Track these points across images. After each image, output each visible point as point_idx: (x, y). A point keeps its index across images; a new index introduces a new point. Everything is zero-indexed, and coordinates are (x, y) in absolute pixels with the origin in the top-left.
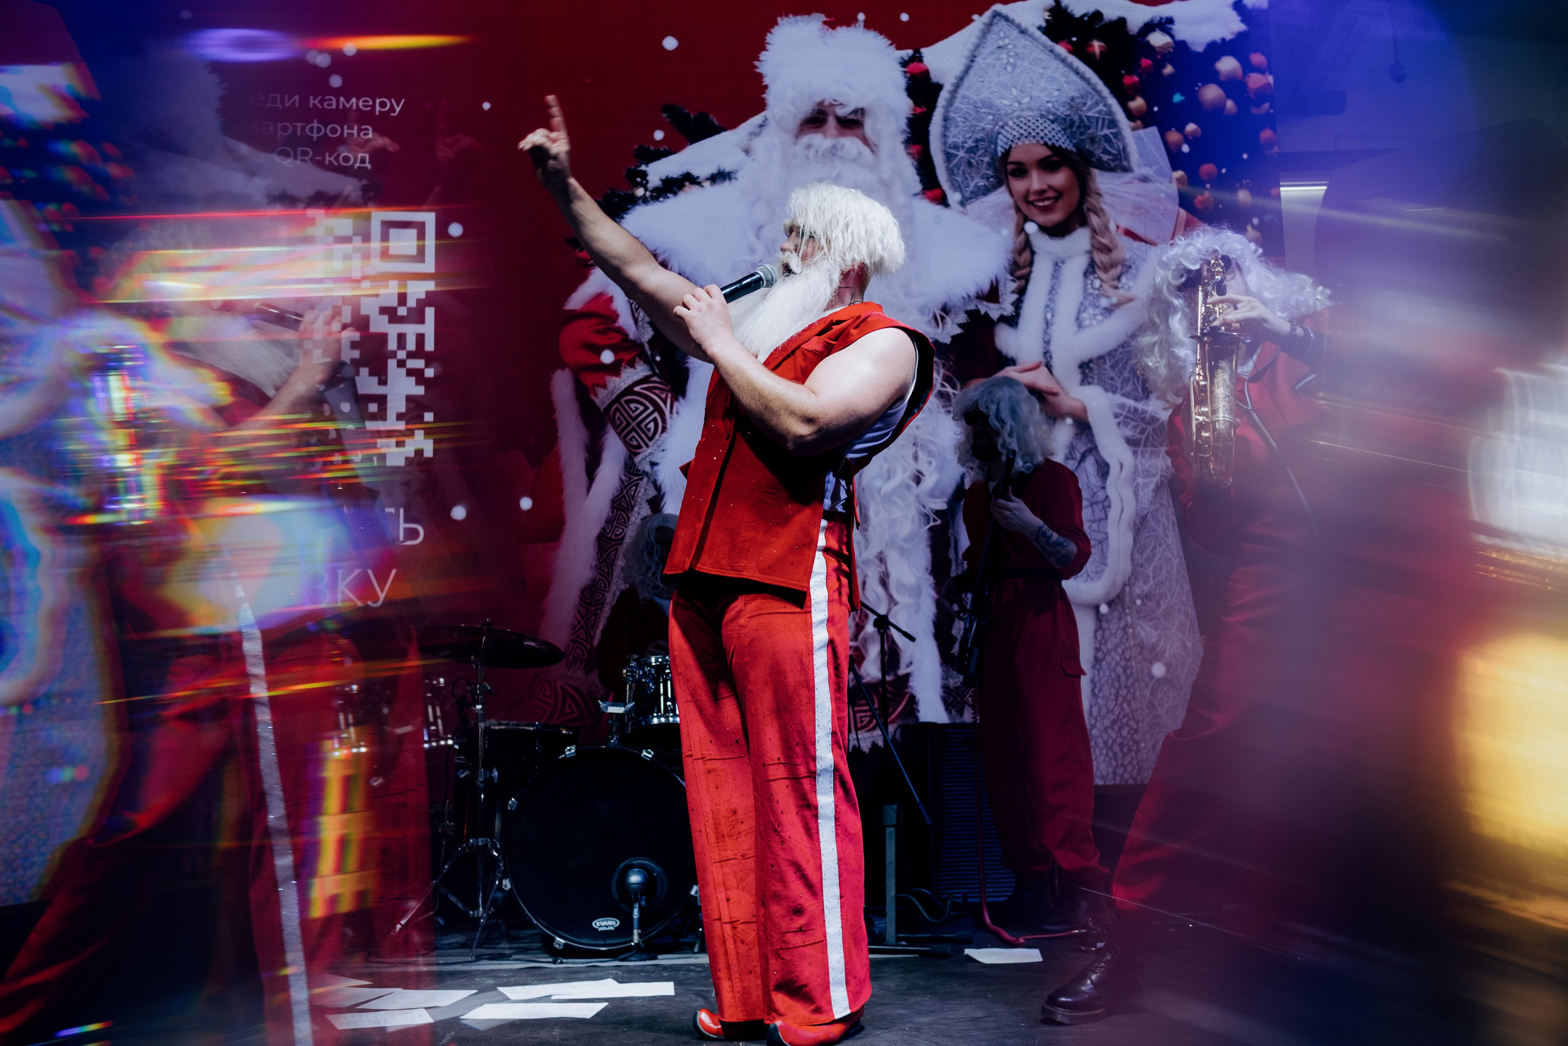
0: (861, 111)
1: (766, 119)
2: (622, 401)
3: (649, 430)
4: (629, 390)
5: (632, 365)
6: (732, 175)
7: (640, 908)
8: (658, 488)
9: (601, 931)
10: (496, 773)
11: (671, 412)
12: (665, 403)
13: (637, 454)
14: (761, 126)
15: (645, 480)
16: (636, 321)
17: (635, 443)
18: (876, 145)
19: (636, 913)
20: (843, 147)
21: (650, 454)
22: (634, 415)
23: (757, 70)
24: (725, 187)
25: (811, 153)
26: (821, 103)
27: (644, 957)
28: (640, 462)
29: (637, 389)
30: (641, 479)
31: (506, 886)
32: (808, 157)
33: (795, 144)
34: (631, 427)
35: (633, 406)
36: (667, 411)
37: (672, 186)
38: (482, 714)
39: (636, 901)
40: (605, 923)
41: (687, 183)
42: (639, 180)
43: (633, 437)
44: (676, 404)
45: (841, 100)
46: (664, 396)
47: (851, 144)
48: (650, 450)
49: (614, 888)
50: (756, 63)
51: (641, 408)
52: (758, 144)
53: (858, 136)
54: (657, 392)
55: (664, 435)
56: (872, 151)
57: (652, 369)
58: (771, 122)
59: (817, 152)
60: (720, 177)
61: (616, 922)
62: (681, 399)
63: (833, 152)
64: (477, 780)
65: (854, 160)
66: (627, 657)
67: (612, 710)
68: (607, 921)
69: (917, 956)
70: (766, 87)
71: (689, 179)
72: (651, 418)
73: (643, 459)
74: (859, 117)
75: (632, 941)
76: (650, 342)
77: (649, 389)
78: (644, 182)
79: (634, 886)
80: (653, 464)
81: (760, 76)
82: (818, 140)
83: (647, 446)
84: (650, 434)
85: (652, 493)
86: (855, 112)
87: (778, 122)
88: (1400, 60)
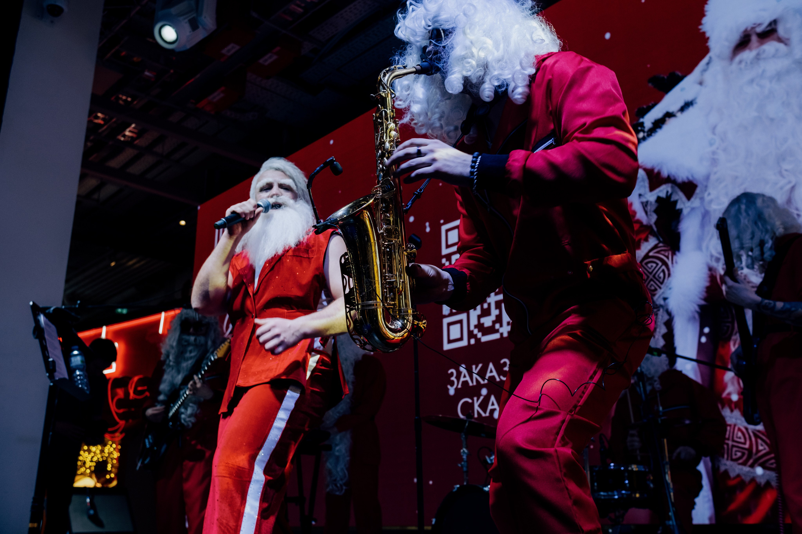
0: (774, 22)
1: (710, 58)
2: (643, 264)
3: (660, 278)
4: (647, 256)
5: (646, 240)
6: (694, 102)
8: (669, 313)
11: (672, 263)
12: (668, 257)
13: (654, 295)
14: (708, 64)
15: (661, 310)
16: (646, 212)
17: (653, 288)
18: (788, 39)
20: (764, 51)
21: (663, 293)
22: (650, 271)
23: (701, 31)
24: (691, 111)
25: (743, 65)
26: (746, 31)
28: (657, 299)
29: (651, 254)
30: (659, 310)
32: (741, 69)
33: (731, 64)
34: (649, 279)
35: (649, 265)
36: (669, 263)
37: (658, 124)
41: (667, 119)
42: (640, 128)
43: (652, 285)
44: (675, 257)
45: (758, 22)
46: (666, 254)
47: (770, 47)
48: (662, 291)
50: (700, 27)
51: (654, 265)
52: (708, 76)
53: (774, 40)
54: (663, 252)
55: (670, 279)
56: (786, 44)
57: (658, 239)
58: (714, 58)
59: (746, 63)
60: (687, 105)
62: (677, 253)
63: (758, 58)
65: (774, 56)
70: (708, 38)
71: (669, 115)
72: (661, 270)
73: (659, 297)
74: (773, 26)
76: (656, 223)
77: (658, 252)
78: (643, 129)
80: (665, 299)
81: (704, 33)
82: (747, 55)
83: (660, 288)
84: (661, 280)
85: (666, 317)
86: (770, 24)
87: (719, 57)
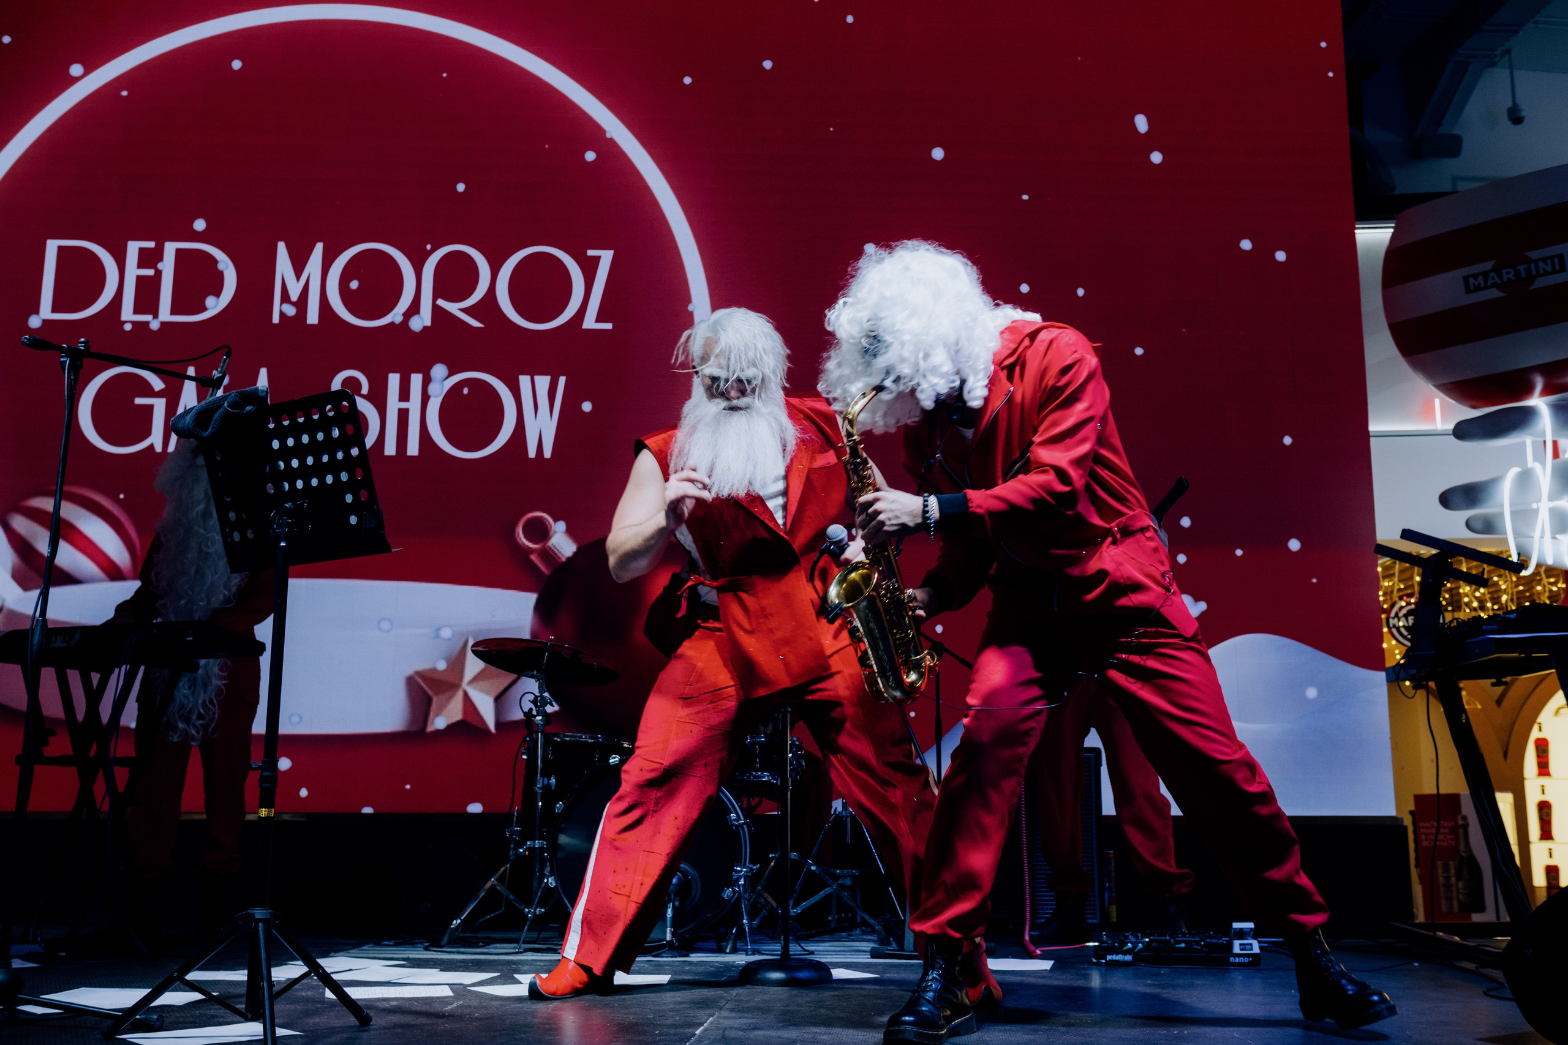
10: (554, 780)
27: (676, 954)
31: (551, 883)
38: (541, 724)
64: (536, 786)
88: (1518, 102)
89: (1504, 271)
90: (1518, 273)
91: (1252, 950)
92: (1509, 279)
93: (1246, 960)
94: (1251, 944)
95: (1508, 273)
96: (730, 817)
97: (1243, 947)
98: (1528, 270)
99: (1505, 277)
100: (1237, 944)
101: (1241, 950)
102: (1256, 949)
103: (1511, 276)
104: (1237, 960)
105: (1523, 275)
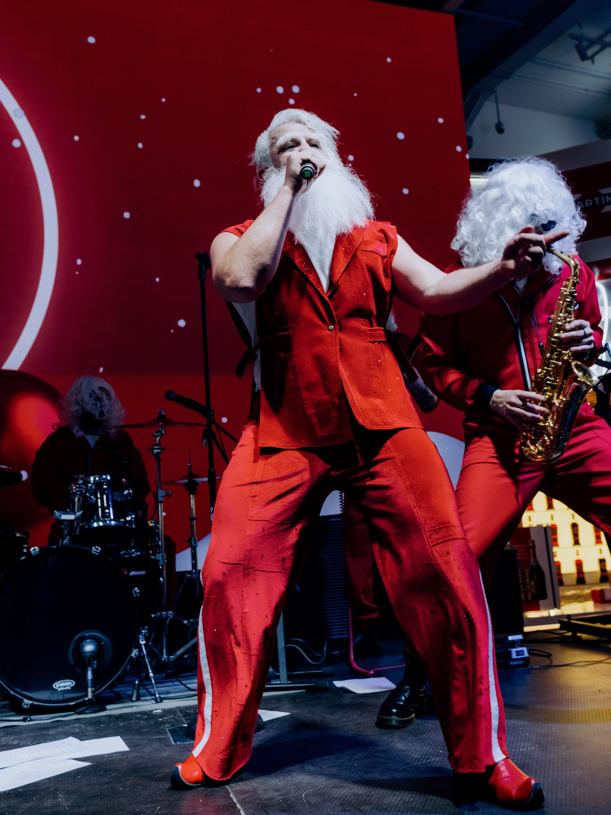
7: (93, 671)
9: (61, 691)
19: (90, 675)
27: (97, 709)
39: (90, 665)
40: (64, 684)
49: (70, 656)
61: (72, 683)
66: (75, 476)
67: (65, 517)
68: (65, 682)
69: (304, 691)
75: (86, 696)
79: (88, 654)
88: (502, 120)
89: (586, 201)
90: (594, 202)
91: (523, 654)
92: (589, 206)
93: (520, 662)
94: (522, 651)
95: (589, 202)
96: (135, 591)
97: (518, 653)
98: (600, 201)
99: (587, 205)
100: (514, 651)
101: (517, 655)
102: (526, 655)
103: (591, 204)
104: (515, 663)
105: (598, 203)
